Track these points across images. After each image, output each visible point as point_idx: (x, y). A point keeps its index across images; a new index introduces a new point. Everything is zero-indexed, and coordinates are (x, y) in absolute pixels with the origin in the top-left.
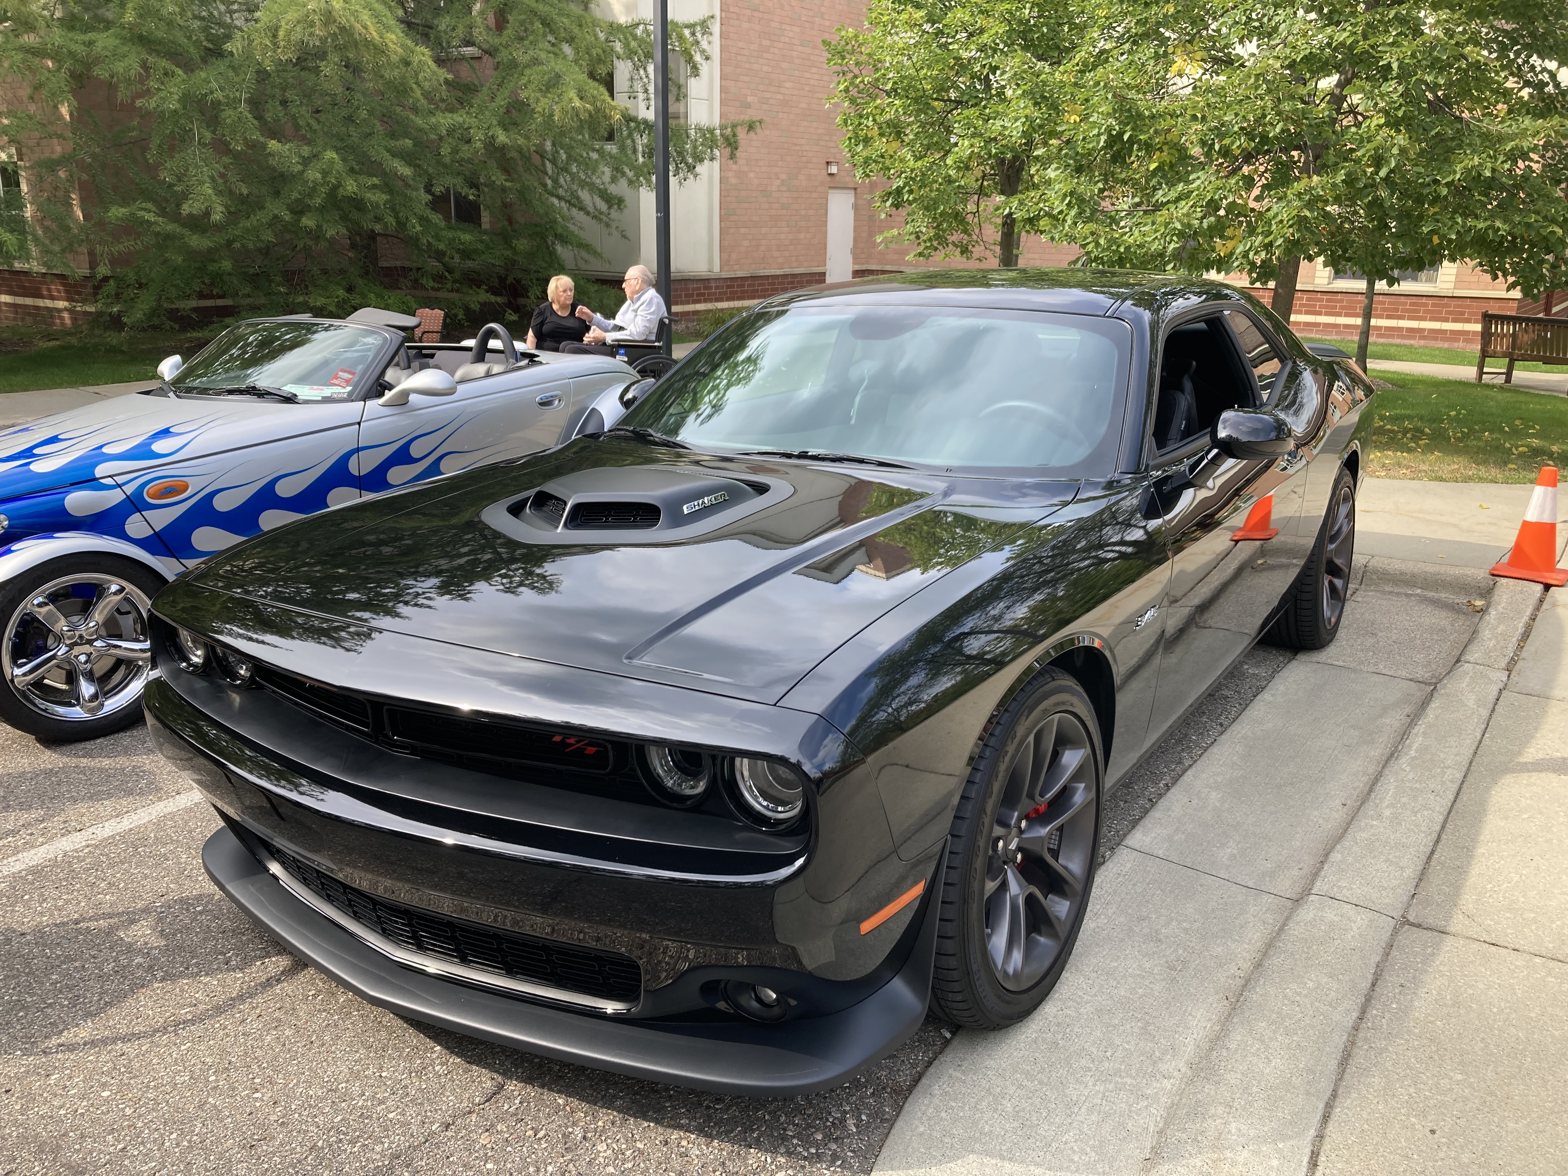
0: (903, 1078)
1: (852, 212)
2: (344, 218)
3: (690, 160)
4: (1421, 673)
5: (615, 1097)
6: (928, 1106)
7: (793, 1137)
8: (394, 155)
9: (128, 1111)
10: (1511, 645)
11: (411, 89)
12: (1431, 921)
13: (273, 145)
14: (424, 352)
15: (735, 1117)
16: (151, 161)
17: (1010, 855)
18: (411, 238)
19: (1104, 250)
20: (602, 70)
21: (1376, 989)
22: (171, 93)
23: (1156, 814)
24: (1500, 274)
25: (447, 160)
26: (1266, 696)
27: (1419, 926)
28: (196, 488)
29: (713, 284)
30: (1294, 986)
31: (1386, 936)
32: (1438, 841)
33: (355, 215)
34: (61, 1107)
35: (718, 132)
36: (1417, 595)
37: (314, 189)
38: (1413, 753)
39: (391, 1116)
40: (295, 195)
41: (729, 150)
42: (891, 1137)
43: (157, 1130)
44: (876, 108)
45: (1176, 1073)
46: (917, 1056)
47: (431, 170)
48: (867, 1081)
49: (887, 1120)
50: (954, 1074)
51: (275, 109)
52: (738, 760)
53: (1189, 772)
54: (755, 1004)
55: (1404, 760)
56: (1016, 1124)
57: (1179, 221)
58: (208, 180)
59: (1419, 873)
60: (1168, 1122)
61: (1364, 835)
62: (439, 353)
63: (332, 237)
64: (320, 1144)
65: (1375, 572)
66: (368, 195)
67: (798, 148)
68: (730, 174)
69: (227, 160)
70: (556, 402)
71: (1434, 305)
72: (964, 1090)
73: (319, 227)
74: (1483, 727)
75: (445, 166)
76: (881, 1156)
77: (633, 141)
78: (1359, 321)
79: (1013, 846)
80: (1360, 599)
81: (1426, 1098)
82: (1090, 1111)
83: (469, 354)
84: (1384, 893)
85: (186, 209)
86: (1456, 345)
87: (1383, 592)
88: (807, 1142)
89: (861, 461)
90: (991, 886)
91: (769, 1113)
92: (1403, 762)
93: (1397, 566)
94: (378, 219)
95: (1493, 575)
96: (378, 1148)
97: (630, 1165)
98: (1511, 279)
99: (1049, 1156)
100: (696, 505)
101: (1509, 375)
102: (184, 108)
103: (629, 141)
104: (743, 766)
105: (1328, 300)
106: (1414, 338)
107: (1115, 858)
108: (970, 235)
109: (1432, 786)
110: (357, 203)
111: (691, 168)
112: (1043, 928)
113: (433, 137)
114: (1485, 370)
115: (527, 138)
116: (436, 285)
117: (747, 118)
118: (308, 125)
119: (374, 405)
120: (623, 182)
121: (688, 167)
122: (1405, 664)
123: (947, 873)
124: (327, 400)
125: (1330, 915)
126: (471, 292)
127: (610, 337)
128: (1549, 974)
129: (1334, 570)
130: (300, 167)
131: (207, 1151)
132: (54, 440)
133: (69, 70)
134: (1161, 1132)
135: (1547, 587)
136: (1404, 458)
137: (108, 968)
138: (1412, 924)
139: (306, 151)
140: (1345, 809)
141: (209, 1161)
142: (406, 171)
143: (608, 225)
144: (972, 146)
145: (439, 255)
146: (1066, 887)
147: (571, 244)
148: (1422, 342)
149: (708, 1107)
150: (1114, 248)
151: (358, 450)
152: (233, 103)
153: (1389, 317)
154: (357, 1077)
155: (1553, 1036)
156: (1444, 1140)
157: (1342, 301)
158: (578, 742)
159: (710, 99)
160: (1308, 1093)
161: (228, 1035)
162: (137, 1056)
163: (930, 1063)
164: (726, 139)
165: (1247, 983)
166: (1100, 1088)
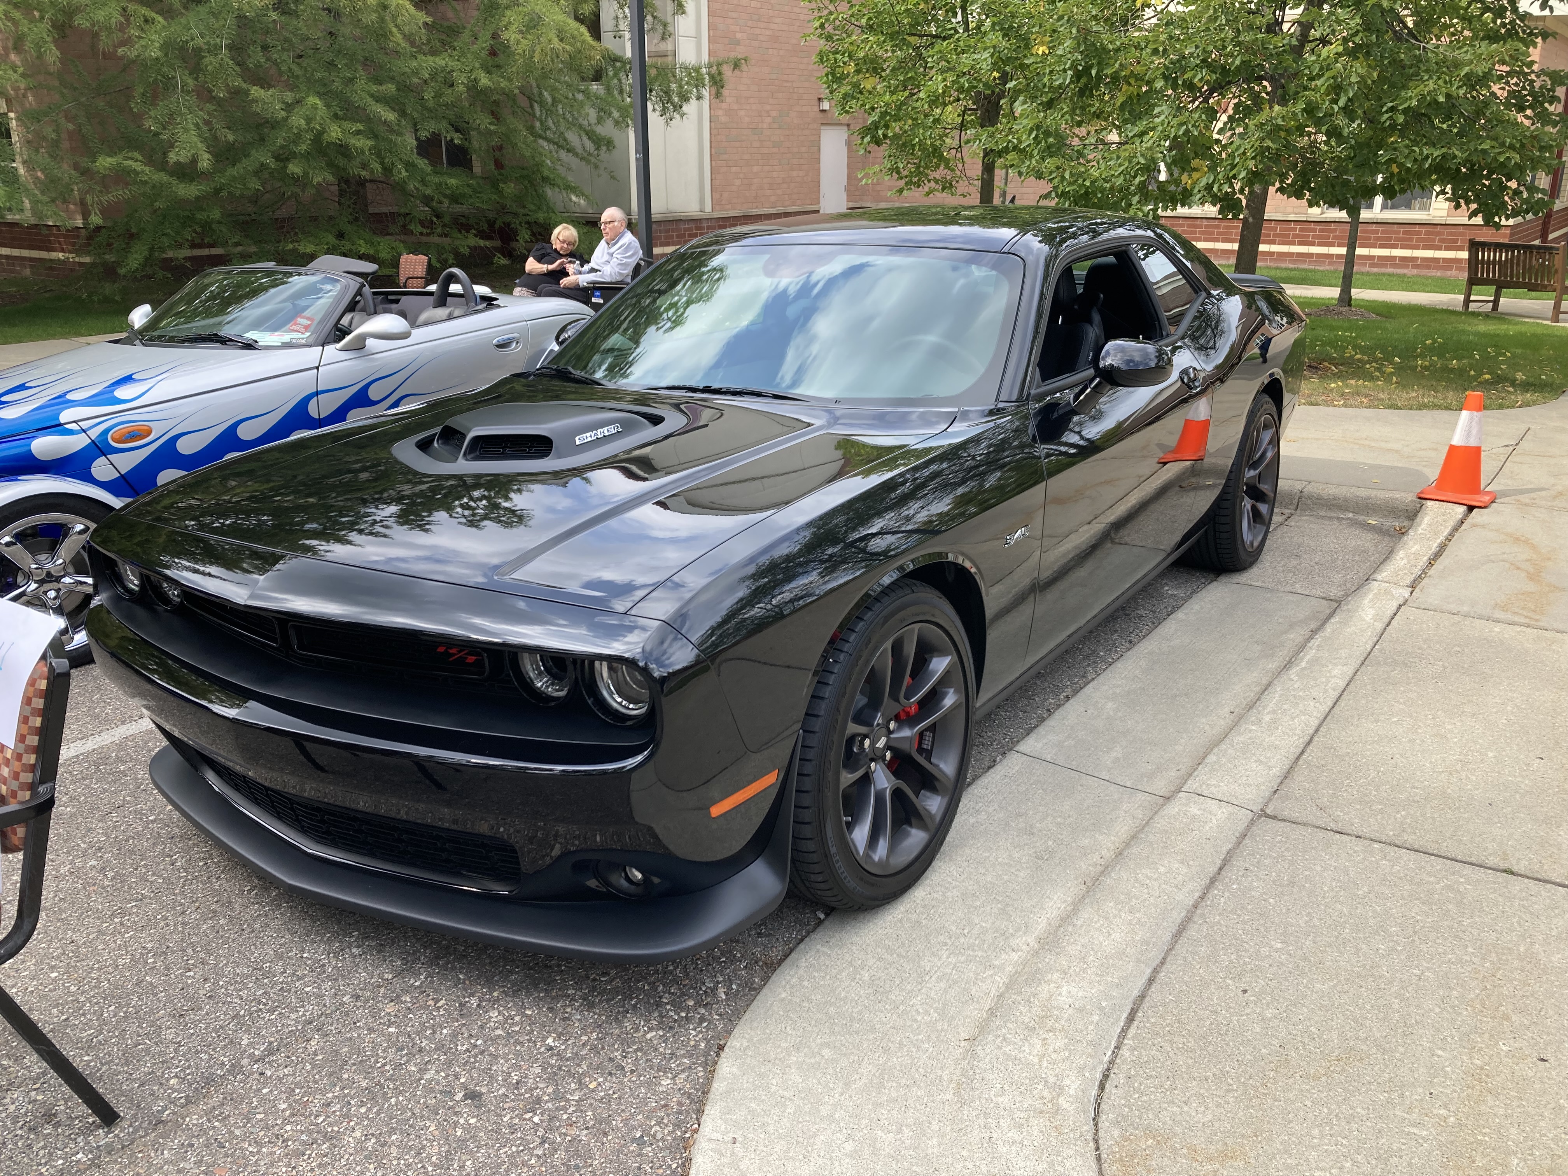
0: (775, 954)
1: (845, 149)
2: (331, 165)
3: (676, 100)
4: (1334, 592)
5: (511, 972)
6: (793, 976)
7: (667, 1003)
8: (378, 100)
9: (73, 989)
10: (1421, 564)
11: (391, 32)
12: (1286, 813)
13: (256, 91)
14: (390, 297)
15: (618, 987)
16: (135, 110)
17: (878, 754)
18: (398, 183)
19: (1070, 184)
20: (587, 9)
21: (1223, 872)
22: (152, 41)
23: (1051, 722)
24: (1462, 202)
25: (431, 104)
26: (1180, 615)
27: (1274, 818)
28: (159, 432)
29: (705, 225)
30: (1147, 871)
31: (1241, 827)
32: (1309, 743)
33: (341, 162)
34: (13, 987)
35: (704, 70)
36: (1349, 519)
37: (299, 136)
38: (1303, 664)
39: (307, 989)
40: (280, 142)
41: (714, 90)
42: (755, 1002)
43: (97, 1003)
44: (851, 43)
45: (1024, 947)
46: (791, 934)
47: (415, 114)
48: (742, 956)
49: (755, 989)
50: (822, 949)
51: (256, 57)
52: (597, 663)
53: (1090, 685)
54: (624, 883)
55: (1294, 670)
56: (870, 991)
57: (1142, 155)
58: (192, 127)
59: (1284, 771)
60: (1008, 987)
61: (1241, 739)
62: (404, 298)
63: (319, 184)
64: (242, 1013)
65: (1310, 497)
66: (353, 141)
67: (789, 84)
68: (720, 112)
69: (210, 107)
70: (514, 345)
71: (1426, 233)
72: (827, 962)
73: (306, 174)
74: (1375, 639)
75: (430, 110)
76: (744, 1018)
77: (620, 80)
78: (1343, 251)
79: (881, 743)
80: (1293, 524)
81: (1245, 963)
82: (940, 979)
83: (431, 298)
84: (1248, 790)
85: (172, 157)
86: (1449, 273)
87: (1318, 517)
88: (678, 1006)
89: (758, 394)
90: (848, 778)
91: (649, 984)
92: (1293, 673)
93: (1332, 491)
94: (364, 166)
95: (1420, 498)
96: (293, 1016)
97: (517, 1029)
98: (1473, 206)
99: (895, 1017)
100: (589, 436)
101: (1496, 303)
102: (166, 55)
103: (615, 81)
104: (604, 670)
105: (1321, 230)
106: (1407, 267)
107: (1005, 762)
108: (953, 170)
109: (1314, 694)
110: (343, 149)
111: (678, 108)
112: (914, 821)
113: (415, 80)
114: (1472, 298)
115: (510, 80)
116: (425, 231)
117: (732, 55)
118: (290, 70)
119: (332, 350)
120: (609, 123)
121: (675, 107)
122: (1321, 584)
123: (800, 766)
124: (287, 346)
125: (1194, 810)
126: (459, 236)
127: (585, 280)
128: (1384, 857)
129: (1257, 495)
130: (283, 113)
131: (141, 1020)
132: (22, 387)
133: (51, 20)
134: (1000, 996)
135: (1471, 508)
136: (1365, 386)
137: (64, 870)
138: (1269, 817)
139: (289, 97)
140: (1232, 717)
141: (142, 1028)
142: (391, 116)
143: (596, 167)
144: (945, 80)
145: (427, 200)
146: (937, 784)
147: (559, 187)
148: (1415, 271)
149: (594, 980)
150: (1080, 181)
151: (317, 393)
152: (214, 50)
153: (1382, 246)
154: (281, 958)
155: (1375, 911)
156: (1252, 998)
157: (1334, 231)
158: (460, 652)
159: (698, 37)
160: (1138, 961)
161: (167, 925)
162: (85, 943)
163: (802, 940)
164: (712, 77)
165: (1106, 869)
166: (953, 960)
